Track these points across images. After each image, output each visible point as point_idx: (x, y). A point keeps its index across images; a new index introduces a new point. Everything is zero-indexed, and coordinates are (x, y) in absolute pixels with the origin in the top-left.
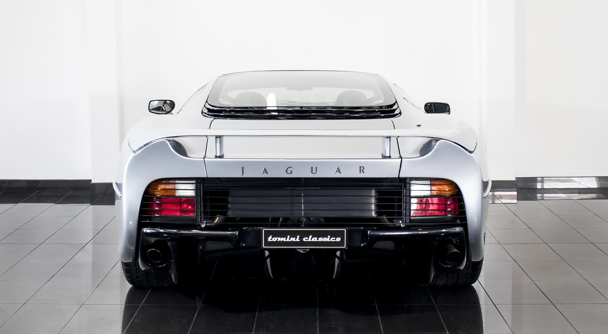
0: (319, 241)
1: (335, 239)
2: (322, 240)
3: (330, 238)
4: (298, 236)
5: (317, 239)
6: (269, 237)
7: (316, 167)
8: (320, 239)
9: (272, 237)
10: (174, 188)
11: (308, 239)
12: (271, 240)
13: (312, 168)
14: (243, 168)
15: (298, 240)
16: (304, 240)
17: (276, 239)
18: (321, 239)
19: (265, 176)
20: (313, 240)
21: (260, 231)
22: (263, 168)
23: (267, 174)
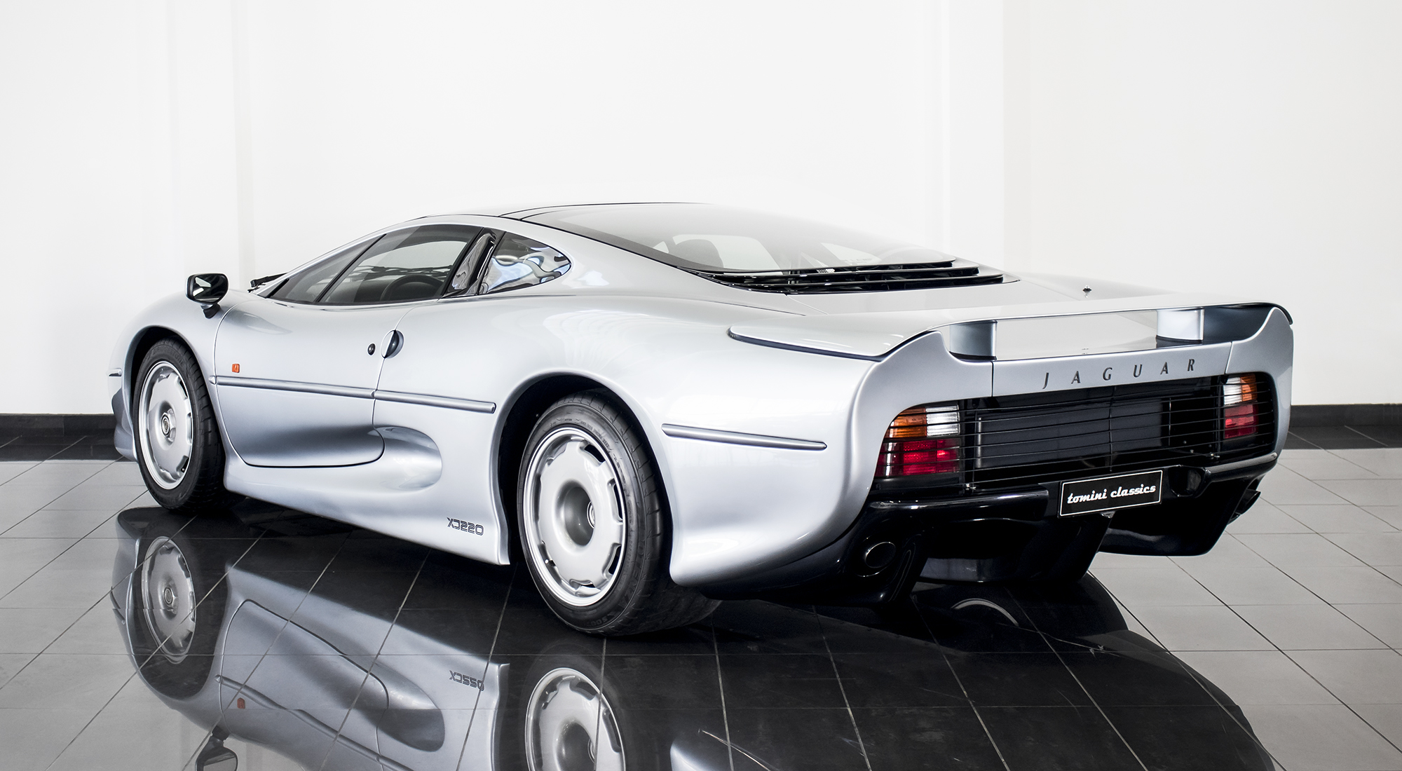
0: (1129, 494)
1: (1149, 490)
3: (1144, 488)
4: (1105, 490)
5: (1128, 492)
6: (1069, 496)
7: (1142, 365)
8: (1131, 491)
9: (1073, 496)
10: (924, 423)
12: (1072, 502)
13: (1136, 366)
14: (1048, 374)
15: (1104, 497)
16: (1112, 495)
17: (1078, 497)
18: (1133, 492)
19: (1076, 386)
20: (1122, 495)
21: (1059, 486)
22: (1075, 373)
23: (1079, 382)
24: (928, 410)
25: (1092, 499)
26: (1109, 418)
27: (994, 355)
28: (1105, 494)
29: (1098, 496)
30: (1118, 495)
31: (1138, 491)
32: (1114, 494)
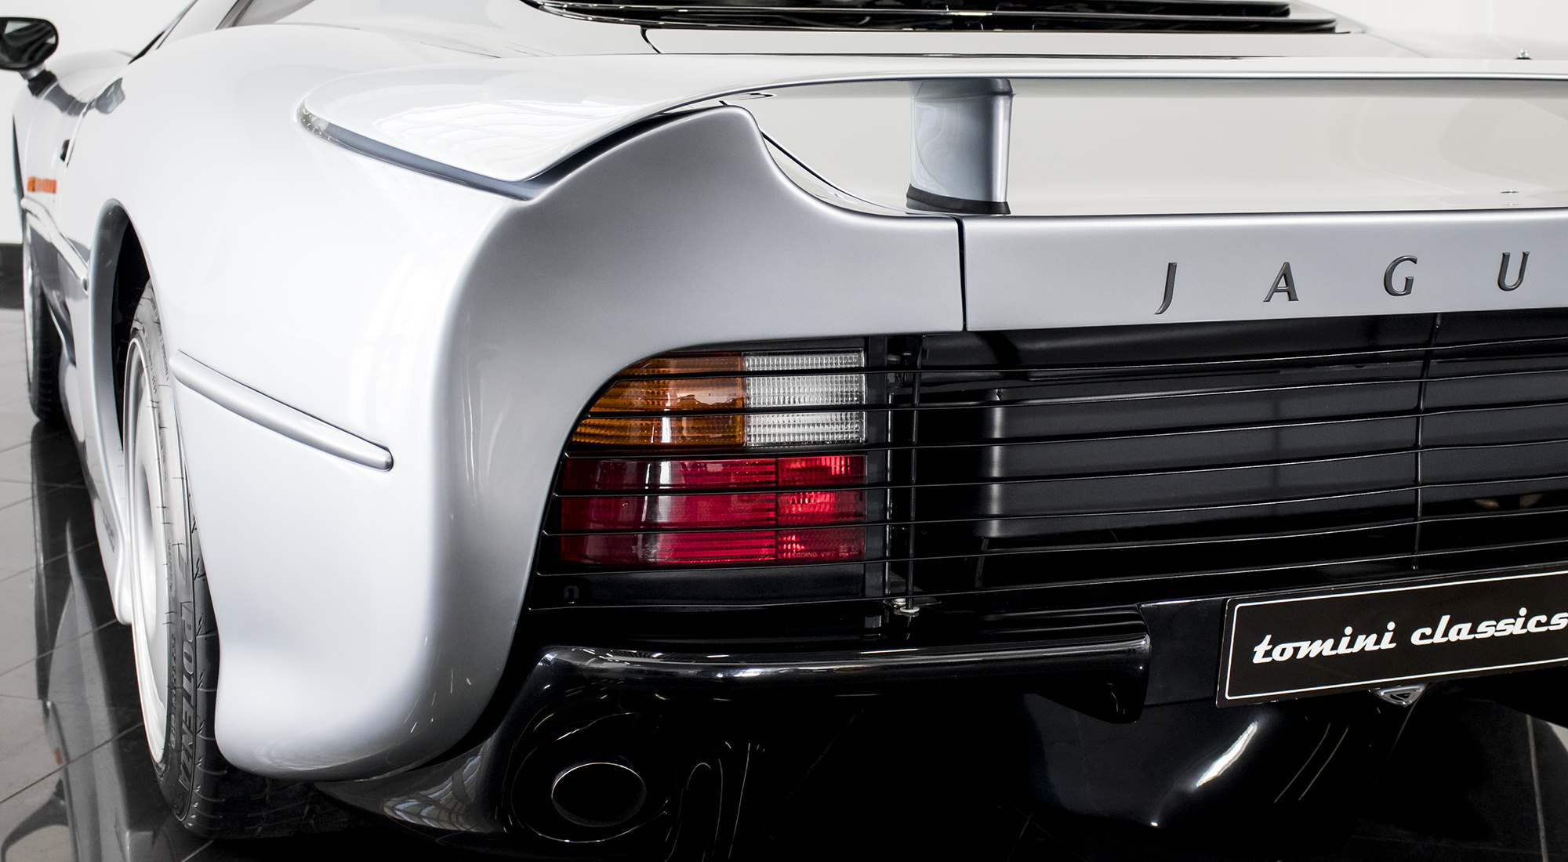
0: (1478, 636)
1: (1548, 623)
2: (1491, 632)
3: (1528, 618)
4: (1391, 626)
5: (1473, 631)
6: (1260, 642)
7: (1525, 255)
8: (1482, 627)
9: (1274, 643)
10: (739, 405)
11: (1432, 636)
12: (1269, 660)
13: (1506, 258)
14: (1172, 268)
15: (1386, 643)
16: (1415, 639)
17: (1289, 647)
18: (1487, 629)
19: (1282, 309)
20: (1453, 636)
21: (1220, 615)
22: (1277, 269)
23: (1292, 297)
24: (752, 363)
25: (1343, 649)
26: (1416, 410)
27: (999, 197)
28: (1388, 636)
29: (1366, 643)
30: (1438, 638)
31: (1510, 627)
32: (1423, 637)
